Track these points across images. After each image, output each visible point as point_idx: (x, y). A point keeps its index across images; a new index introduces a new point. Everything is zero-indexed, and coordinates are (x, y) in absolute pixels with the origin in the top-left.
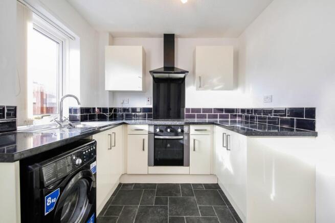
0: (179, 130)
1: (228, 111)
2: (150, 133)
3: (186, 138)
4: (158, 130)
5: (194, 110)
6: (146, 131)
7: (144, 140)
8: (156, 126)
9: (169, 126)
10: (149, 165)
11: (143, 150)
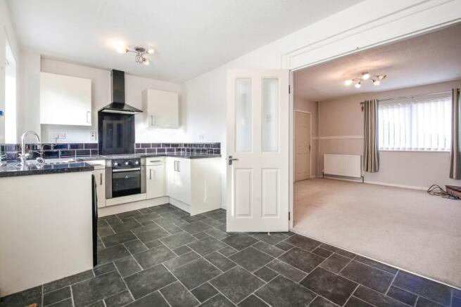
0: (137, 163)
1: (174, 145)
2: (107, 168)
3: (142, 169)
4: (116, 164)
5: (144, 145)
6: (103, 166)
7: (101, 174)
8: (113, 161)
9: (126, 160)
10: (107, 198)
11: (101, 184)
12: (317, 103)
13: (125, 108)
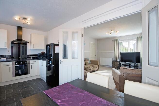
0: (26, 63)
3: (28, 65)
4: (17, 63)
6: (11, 64)
7: (10, 68)
10: (13, 77)
11: (10, 71)
12: (98, 40)
13: (22, 41)
